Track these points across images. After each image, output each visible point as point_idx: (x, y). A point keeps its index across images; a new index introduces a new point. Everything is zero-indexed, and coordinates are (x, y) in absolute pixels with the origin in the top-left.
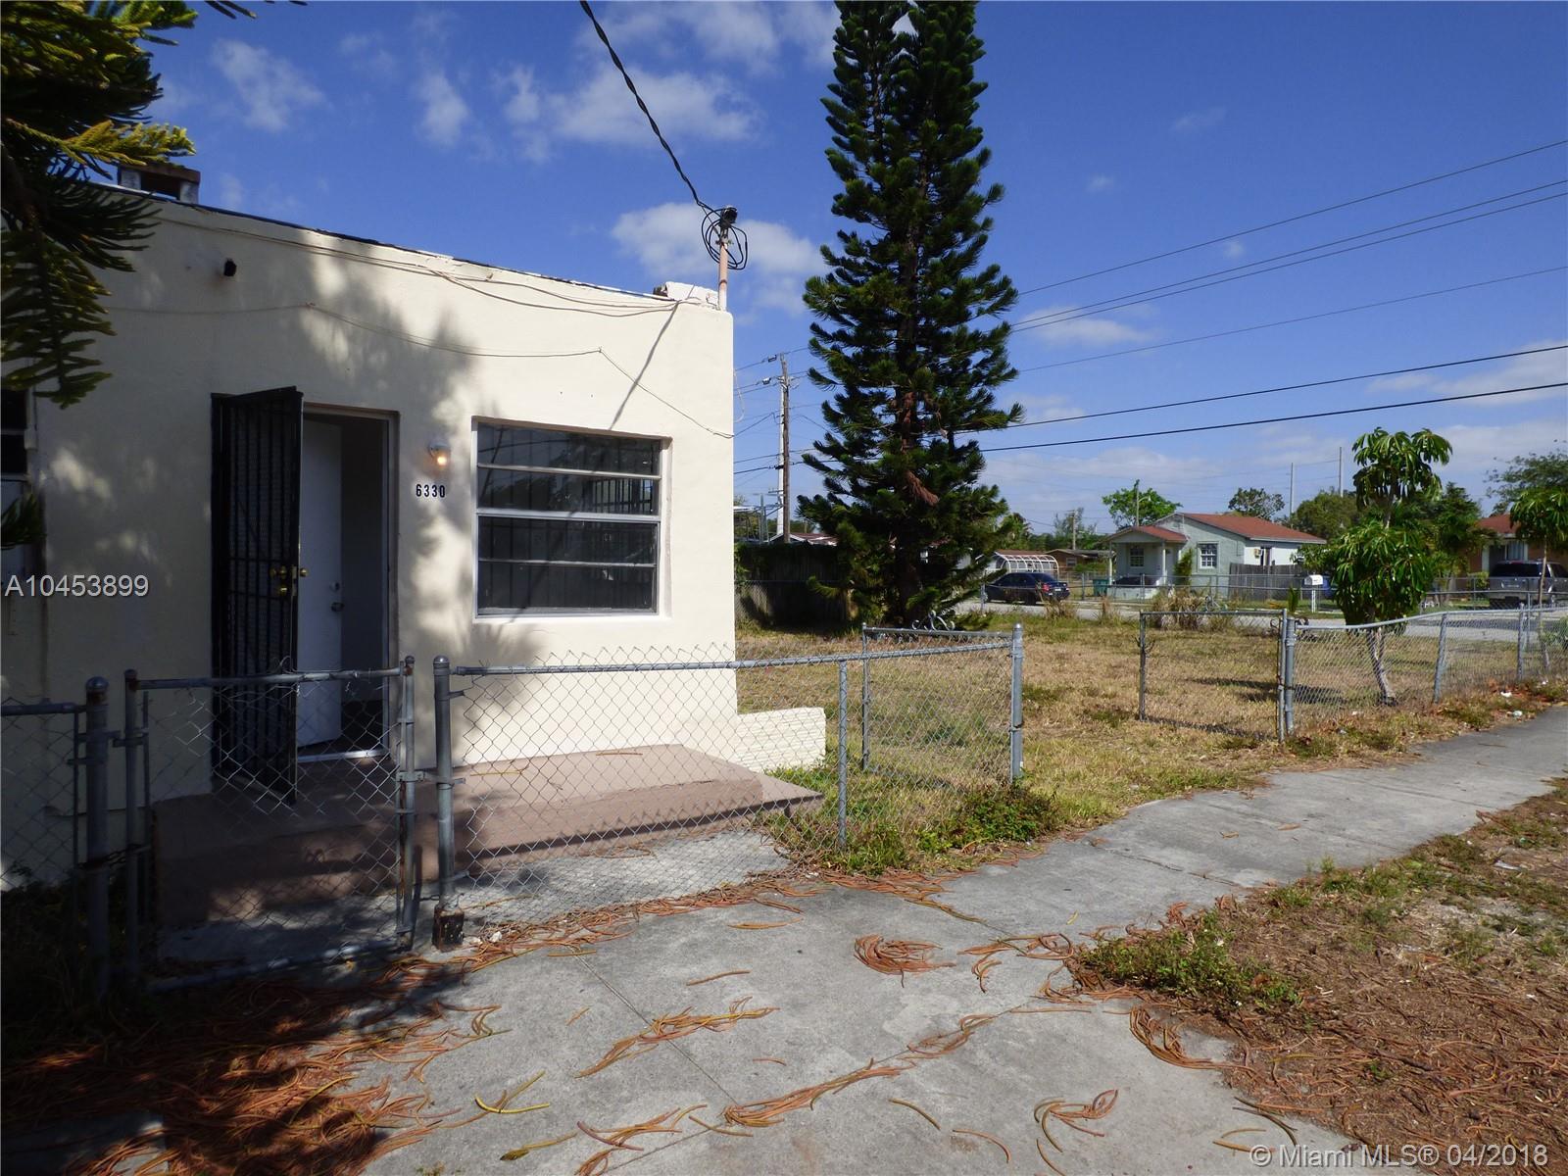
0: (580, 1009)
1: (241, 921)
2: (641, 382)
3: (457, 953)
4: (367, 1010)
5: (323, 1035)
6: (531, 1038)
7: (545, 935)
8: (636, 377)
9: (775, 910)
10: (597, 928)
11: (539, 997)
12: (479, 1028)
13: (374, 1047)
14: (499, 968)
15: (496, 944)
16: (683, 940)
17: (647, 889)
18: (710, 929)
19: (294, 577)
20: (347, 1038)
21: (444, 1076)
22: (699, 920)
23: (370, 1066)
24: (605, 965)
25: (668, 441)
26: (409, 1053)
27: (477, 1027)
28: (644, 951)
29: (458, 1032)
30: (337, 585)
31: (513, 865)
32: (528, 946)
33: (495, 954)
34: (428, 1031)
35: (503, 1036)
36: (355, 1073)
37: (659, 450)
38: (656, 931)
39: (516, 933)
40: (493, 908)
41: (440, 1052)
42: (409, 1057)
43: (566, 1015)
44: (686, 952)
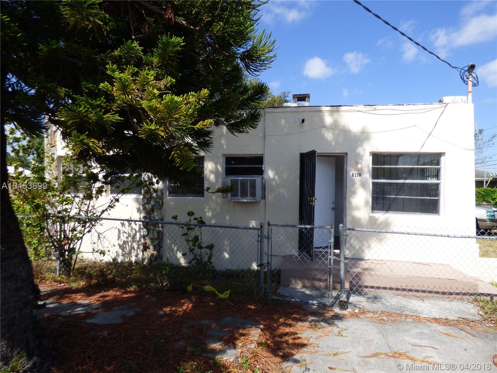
0: (371, 339)
1: (297, 289)
2: (431, 134)
3: (344, 312)
4: (314, 318)
5: (302, 321)
6: (352, 341)
7: (372, 315)
8: (430, 133)
9: (463, 332)
10: (390, 318)
11: (361, 331)
12: (340, 333)
13: (311, 328)
14: (354, 319)
15: (356, 313)
16: (419, 331)
17: (415, 311)
18: (431, 330)
19: (314, 200)
20: (307, 324)
21: (325, 342)
22: (429, 326)
23: (308, 332)
24: (386, 330)
25: (444, 153)
26: (319, 333)
27: (339, 333)
28: (402, 330)
29: (334, 333)
30: (333, 202)
31: (373, 292)
32: (365, 317)
33: (354, 315)
34: (326, 329)
35: (345, 338)
36: (305, 332)
37: (441, 157)
38: (410, 325)
39: (363, 312)
40: (360, 303)
41: (327, 335)
42: (318, 334)
43: (366, 339)
44: (418, 335)
